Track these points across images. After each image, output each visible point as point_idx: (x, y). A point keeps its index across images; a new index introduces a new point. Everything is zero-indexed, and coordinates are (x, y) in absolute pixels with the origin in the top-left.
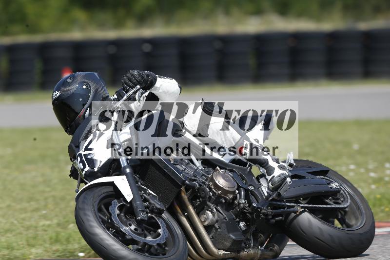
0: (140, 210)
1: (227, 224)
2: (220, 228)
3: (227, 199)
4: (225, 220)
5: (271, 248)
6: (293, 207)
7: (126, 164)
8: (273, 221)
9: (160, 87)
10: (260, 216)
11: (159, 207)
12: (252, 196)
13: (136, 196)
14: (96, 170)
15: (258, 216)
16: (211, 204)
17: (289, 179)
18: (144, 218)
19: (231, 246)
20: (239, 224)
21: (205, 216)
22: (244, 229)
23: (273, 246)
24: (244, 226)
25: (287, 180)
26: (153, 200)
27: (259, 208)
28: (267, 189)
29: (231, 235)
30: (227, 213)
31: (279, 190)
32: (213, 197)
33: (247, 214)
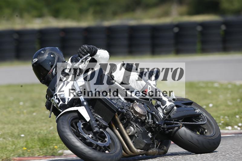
0: (95, 126)
1: (142, 134)
2: (138, 136)
3: (142, 120)
4: (141, 132)
5: (162, 148)
6: (178, 124)
7: (83, 100)
8: (167, 132)
9: (99, 55)
10: (160, 129)
11: (104, 124)
12: (155, 118)
13: (92, 118)
14: (66, 103)
15: (159, 129)
16: (133, 123)
17: (175, 108)
18: (97, 131)
19: (144, 147)
20: (148, 134)
21: (129, 130)
22: (151, 137)
23: (164, 147)
24: (151, 135)
25: (174, 108)
26: (101, 120)
27: (160, 124)
28: (162, 114)
29: (144, 141)
30: (142, 128)
31: (169, 114)
32: (133, 118)
33: (152, 128)
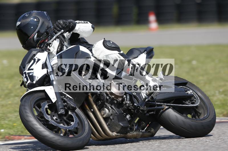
0: (61, 108)
1: (118, 116)
2: (113, 119)
3: (118, 101)
4: (116, 114)
5: (149, 130)
6: (161, 105)
8: (148, 114)
9: (78, 30)
11: (73, 105)
12: (135, 99)
13: (59, 99)
14: (34, 82)
15: (138, 111)
16: (107, 104)
18: (63, 113)
19: (120, 130)
20: (126, 117)
21: (104, 112)
22: (129, 119)
23: (151, 129)
24: (129, 117)
26: (70, 102)
27: (139, 106)
28: (145, 95)
29: (120, 123)
30: (118, 110)
31: (152, 95)
32: (109, 100)
33: (132, 110)
